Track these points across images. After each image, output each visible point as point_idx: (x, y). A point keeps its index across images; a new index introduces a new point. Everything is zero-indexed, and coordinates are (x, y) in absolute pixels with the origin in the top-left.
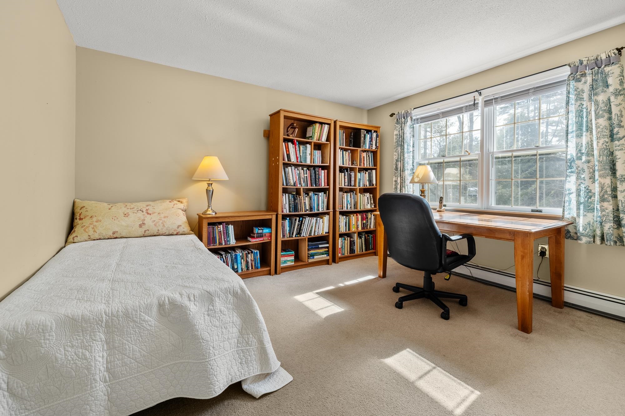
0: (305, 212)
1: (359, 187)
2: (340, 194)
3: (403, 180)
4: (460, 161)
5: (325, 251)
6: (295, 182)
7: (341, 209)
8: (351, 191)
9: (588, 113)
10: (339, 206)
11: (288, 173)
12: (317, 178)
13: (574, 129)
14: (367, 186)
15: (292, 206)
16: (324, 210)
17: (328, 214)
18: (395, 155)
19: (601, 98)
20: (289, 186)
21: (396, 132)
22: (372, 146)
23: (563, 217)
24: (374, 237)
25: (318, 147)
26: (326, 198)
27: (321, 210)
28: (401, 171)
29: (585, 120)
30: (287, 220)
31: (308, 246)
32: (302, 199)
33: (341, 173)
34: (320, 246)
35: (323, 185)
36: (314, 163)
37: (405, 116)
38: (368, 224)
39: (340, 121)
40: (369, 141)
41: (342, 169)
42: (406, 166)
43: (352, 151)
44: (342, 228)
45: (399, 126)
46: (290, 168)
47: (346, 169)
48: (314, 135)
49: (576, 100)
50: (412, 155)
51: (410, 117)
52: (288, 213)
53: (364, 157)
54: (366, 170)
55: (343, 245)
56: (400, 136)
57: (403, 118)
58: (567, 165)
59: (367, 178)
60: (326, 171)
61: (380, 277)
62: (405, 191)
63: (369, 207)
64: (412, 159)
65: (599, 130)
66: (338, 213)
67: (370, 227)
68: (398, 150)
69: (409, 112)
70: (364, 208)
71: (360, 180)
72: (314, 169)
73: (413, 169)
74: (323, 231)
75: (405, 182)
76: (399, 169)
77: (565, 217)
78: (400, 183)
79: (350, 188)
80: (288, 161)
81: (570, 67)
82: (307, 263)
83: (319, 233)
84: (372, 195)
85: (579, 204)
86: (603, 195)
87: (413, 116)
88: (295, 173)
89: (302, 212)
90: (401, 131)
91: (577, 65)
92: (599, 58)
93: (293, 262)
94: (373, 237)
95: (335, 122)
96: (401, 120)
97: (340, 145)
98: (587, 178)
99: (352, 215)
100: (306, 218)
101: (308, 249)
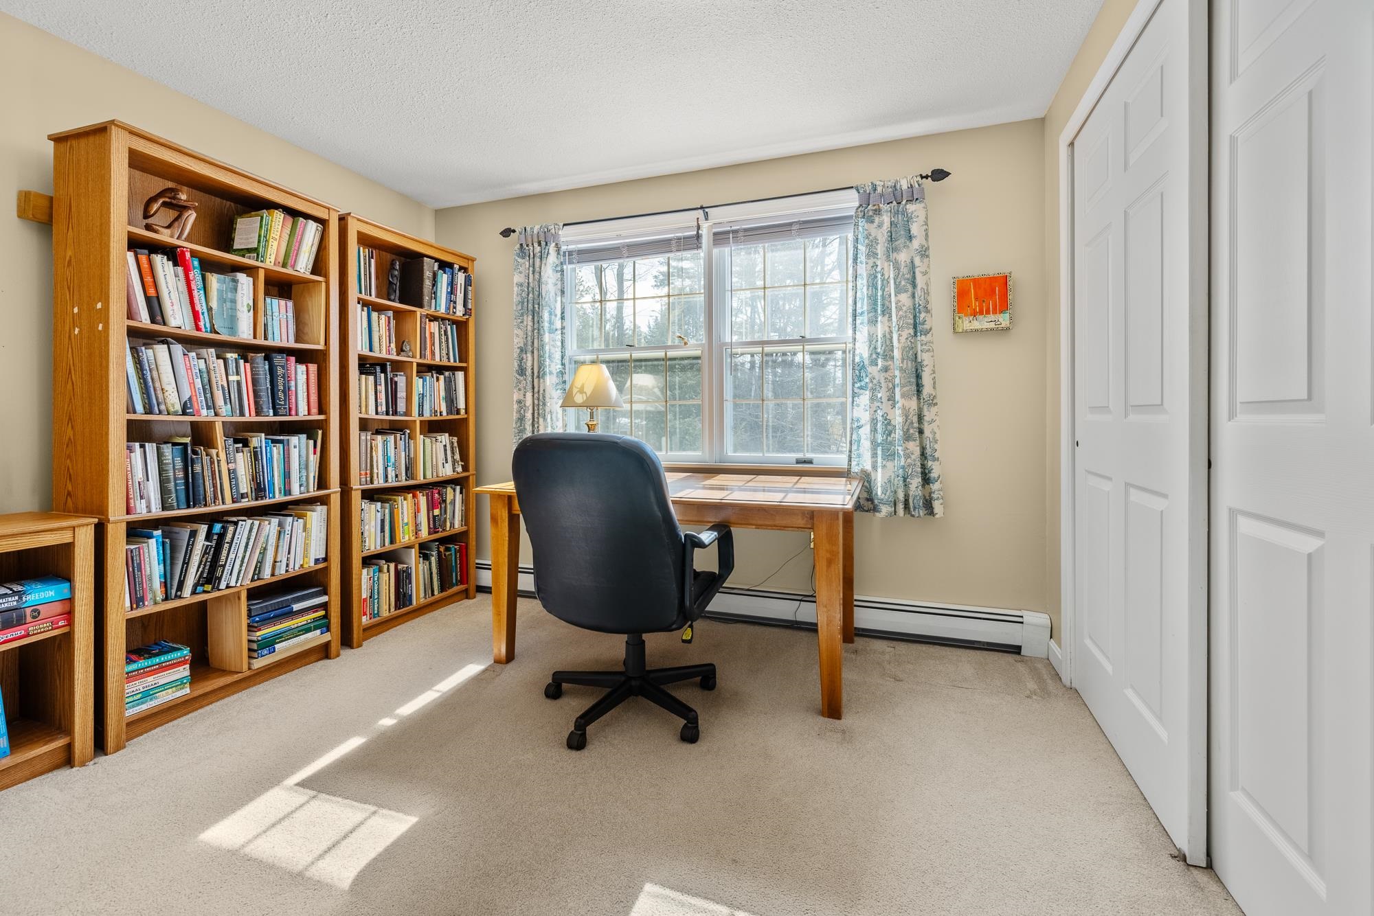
0: (233, 502)
1: (422, 418)
2: (363, 438)
3: (538, 399)
4: (665, 359)
5: (315, 620)
6: (190, 399)
7: (366, 484)
8: (395, 428)
9: (885, 282)
10: (360, 474)
11: (153, 366)
12: (281, 388)
13: (865, 308)
14: (441, 415)
15: (176, 485)
16: (308, 492)
17: (324, 501)
18: (517, 335)
19: (903, 257)
20: (160, 412)
21: (518, 278)
22: (455, 308)
23: (849, 471)
24: (464, 551)
25: (281, 286)
26: (315, 453)
27: (296, 493)
28: (535, 377)
29: (880, 293)
30: (152, 542)
31: (249, 616)
32: (219, 461)
33: (364, 376)
34: (296, 607)
35: (303, 410)
36: (266, 338)
37: (542, 239)
38: (445, 519)
39: (358, 220)
40: (448, 292)
41: (367, 366)
42: (547, 363)
43: (398, 314)
44: (370, 538)
45: (527, 263)
46: (161, 350)
47: (382, 364)
48: (266, 247)
49: (868, 256)
50: (560, 337)
51: (553, 245)
52: (156, 511)
53: (432, 334)
54: (440, 369)
55: (376, 588)
56: (530, 289)
57: (536, 245)
58: (854, 375)
59: (443, 394)
60: (313, 368)
61: (497, 661)
62: (546, 427)
63: (447, 472)
64: (560, 348)
65: (901, 313)
66: (356, 496)
67: (452, 525)
68: (525, 323)
69: (553, 231)
70: (435, 474)
71: (422, 396)
72: (267, 358)
73: (562, 373)
74: (305, 556)
75: (544, 404)
76: (529, 372)
77: (852, 470)
78: (531, 408)
79: (390, 420)
80: (153, 321)
81: (859, 193)
82: (248, 673)
83: (291, 566)
84: (456, 438)
85: (875, 445)
86: (908, 430)
87: (561, 243)
88: (189, 369)
89: (223, 503)
90: (531, 276)
91: (868, 192)
92: (898, 187)
93: (188, 685)
94: (460, 551)
95: (343, 219)
96: (531, 248)
97: (361, 293)
98: (885, 400)
99: (400, 499)
100: (240, 523)
101: (249, 626)
